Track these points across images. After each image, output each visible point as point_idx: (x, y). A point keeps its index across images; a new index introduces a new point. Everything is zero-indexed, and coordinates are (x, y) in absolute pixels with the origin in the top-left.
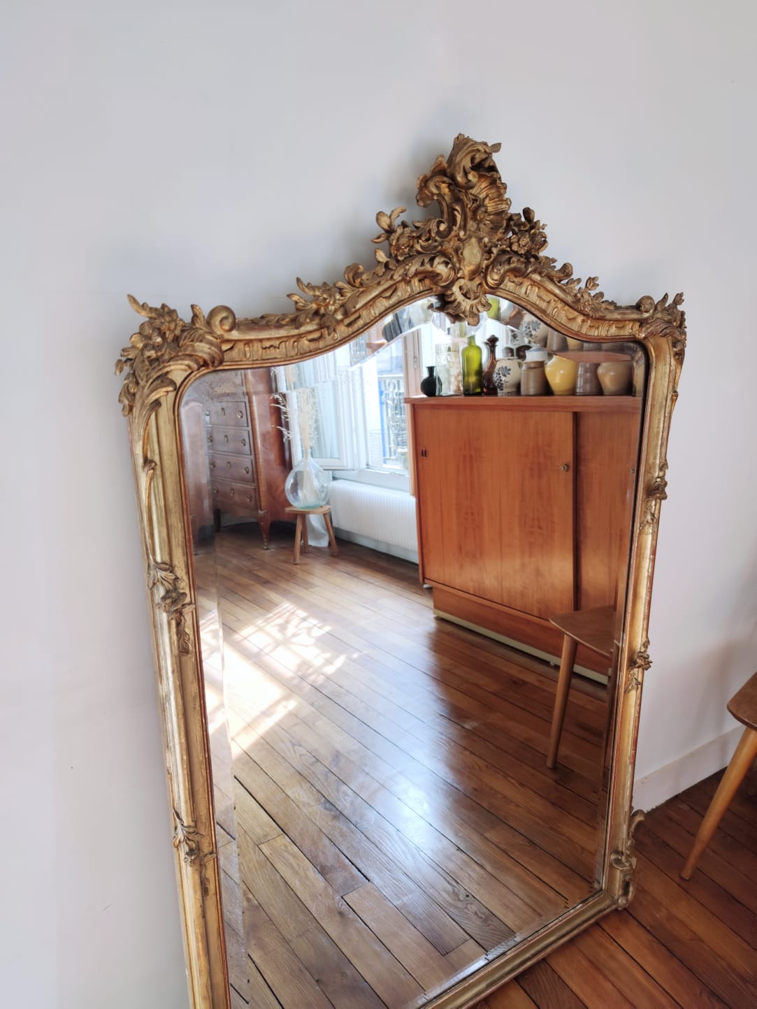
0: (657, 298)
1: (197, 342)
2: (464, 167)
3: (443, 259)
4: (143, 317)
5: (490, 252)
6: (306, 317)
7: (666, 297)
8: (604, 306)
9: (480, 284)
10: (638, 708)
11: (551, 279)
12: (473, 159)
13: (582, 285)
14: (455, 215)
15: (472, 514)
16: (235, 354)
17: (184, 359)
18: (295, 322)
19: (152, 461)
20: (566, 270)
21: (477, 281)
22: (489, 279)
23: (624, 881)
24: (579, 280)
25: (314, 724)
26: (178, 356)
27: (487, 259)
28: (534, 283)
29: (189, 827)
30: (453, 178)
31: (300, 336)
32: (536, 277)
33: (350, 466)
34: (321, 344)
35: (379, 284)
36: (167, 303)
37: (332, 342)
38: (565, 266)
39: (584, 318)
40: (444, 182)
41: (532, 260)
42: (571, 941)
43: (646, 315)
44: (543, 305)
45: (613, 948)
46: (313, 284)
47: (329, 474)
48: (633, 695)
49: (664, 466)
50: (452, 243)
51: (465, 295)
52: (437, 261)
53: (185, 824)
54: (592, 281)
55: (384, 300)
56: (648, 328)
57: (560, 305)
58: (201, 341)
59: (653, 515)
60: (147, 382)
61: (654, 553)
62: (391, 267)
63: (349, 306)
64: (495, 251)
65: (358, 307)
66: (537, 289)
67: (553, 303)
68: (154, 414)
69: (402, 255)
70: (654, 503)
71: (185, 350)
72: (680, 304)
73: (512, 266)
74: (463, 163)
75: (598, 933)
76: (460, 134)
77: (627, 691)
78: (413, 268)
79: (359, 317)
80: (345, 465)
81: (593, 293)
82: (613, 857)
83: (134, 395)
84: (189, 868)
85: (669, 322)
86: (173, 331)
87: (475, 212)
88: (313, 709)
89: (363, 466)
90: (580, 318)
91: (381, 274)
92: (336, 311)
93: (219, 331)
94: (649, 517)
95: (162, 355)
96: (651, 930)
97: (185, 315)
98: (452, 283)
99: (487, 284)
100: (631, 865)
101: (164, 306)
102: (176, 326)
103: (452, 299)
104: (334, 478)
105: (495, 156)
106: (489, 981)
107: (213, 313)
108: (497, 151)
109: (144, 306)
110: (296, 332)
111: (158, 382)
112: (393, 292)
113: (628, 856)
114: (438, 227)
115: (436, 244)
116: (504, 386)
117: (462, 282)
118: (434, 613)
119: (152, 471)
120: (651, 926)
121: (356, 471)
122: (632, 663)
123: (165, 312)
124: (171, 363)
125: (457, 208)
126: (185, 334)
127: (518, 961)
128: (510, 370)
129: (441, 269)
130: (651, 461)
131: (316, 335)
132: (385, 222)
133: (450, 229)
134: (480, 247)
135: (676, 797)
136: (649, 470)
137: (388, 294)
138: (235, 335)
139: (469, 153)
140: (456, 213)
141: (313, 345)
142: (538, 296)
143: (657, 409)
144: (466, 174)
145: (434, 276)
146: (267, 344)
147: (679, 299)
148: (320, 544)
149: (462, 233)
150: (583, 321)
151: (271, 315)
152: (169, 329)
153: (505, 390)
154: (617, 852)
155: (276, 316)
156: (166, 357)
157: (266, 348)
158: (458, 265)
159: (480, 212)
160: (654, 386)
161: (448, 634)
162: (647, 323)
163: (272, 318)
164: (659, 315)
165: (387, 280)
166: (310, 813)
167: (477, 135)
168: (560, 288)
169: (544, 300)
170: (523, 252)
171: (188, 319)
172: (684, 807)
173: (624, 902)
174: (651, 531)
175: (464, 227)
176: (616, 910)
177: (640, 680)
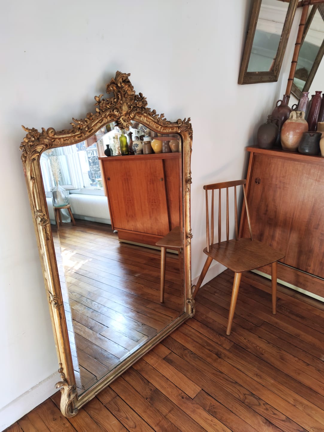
0: (183, 120)
1: (45, 139)
2: (120, 82)
3: (116, 110)
4: (27, 132)
5: (130, 107)
6: (77, 130)
7: (185, 119)
8: (167, 122)
9: (128, 117)
10: (190, 251)
11: (150, 115)
12: (122, 79)
13: (159, 116)
14: (119, 96)
15: (130, 200)
16: (55, 142)
17: (41, 145)
18: (73, 132)
19: (33, 178)
20: (154, 112)
21: (127, 116)
22: (131, 115)
23: (192, 308)
24: (158, 115)
25: (78, 285)
26: (39, 144)
27: (130, 110)
28: (145, 116)
29: (54, 295)
30: (117, 85)
31: (75, 136)
32: (145, 114)
33: (77, 188)
34: (81, 138)
35: (98, 119)
36: (34, 128)
37: (84, 138)
39: (161, 127)
40: (114, 86)
41: (143, 109)
42: (177, 329)
43: (180, 125)
44: (148, 123)
45: (190, 329)
46: (78, 119)
47: (67, 192)
48: (188, 247)
49: (190, 173)
50: (118, 105)
51: (124, 121)
52: (115, 111)
53: (53, 295)
54: (162, 115)
55: (100, 124)
56: (181, 129)
57: (153, 123)
58: (46, 139)
59: (188, 189)
60: (30, 152)
61: (190, 201)
62: (101, 113)
63: (89, 126)
64: (132, 107)
65: (92, 126)
66: (146, 118)
67: (151, 122)
68: (33, 163)
69: (104, 109)
70: (188, 185)
71: (42, 142)
72: (190, 121)
73: (138, 111)
74: (120, 80)
75: (185, 326)
76: (118, 71)
77: (186, 246)
78: (108, 113)
79: (92, 129)
80: (75, 187)
81: (163, 119)
82: (187, 301)
83: (26, 157)
84: (55, 310)
85: (187, 127)
86: (37, 136)
87: (124, 95)
88: (77, 280)
89: (83, 187)
90: (160, 127)
91: (98, 115)
92: (85, 128)
93: (51, 136)
94: (187, 190)
95: (34, 144)
96: (201, 322)
97: (40, 131)
98: (120, 118)
99: (131, 118)
100: (193, 302)
101: (33, 128)
102: (38, 134)
103: (120, 122)
104: (70, 194)
105: (129, 78)
106: (152, 344)
107: (48, 130)
108: (130, 76)
109: (27, 129)
111: (34, 152)
112: (102, 121)
113: (192, 300)
114: (114, 100)
115: (114, 105)
116: (137, 151)
117: (123, 117)
118: (119, 241)
119: (34, 181)
120: (201, 321)
121: (79, 190)
122: (187, 237)
123: (34, 130)
124: (38, 146)
125: (119, 94)
126: (41, 137)
127: (161, 337)
128: (138, 145)
129: (116, 113)
130: (186, 171)
131: (79, 136)
132: (97, 99)
133: (117, 101)
134: (127, 106)
136: (186, 174)
137: (100, 122)
138: (56, 136)
139: (121, 77)
140: (119, 95)
141: (79, 139)
142: (146, 120)
143: (186, 155)
144: (121, 84)
145: (115, 116)
146: (65, 139)
147: (189, 119)
148: (67, 221)
149: (121, 102)
150: (161, 128)
151: (65, 130)
152: (36, 136)
153: (137, 153)
154: (188, 299)
155: (67, 130)
156: (36, 144)
157: (64, 140)
158: (121, 112)
159: (126, 95)
160: (185, 147)
161: (125, 247)
162: (181, 128)
163: (66, 131)
164: (184, 125)
165: (100, 117)
166: (82, 312)
167: (123, 71)
168: (153, 117)
169: (148, 122)
170: (140, 107)
173: (192, 315)
174: (188, 194)
175: (122, 100)
176: (190, 318)
177: (190, 242)
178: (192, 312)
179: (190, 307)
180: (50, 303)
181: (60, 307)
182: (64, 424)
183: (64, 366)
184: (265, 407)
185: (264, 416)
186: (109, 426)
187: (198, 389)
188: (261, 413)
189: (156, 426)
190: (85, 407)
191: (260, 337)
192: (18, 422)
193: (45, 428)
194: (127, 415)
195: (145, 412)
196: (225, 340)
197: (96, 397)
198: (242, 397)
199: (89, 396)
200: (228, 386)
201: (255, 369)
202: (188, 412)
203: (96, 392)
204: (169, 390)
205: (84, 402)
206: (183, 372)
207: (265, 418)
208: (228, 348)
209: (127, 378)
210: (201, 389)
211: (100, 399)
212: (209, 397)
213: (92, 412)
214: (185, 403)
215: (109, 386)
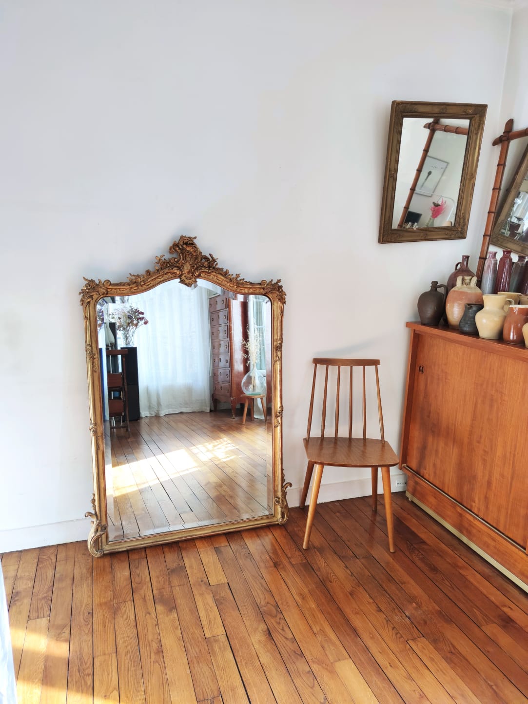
0: (268, 281)
1: (100, 288)
4: (87, 282)
5: (194, 266)
6: (132, 283)
7: (272, 280)
8: (245, 283)
9: (192, 275)
11: (222, 274)
16: (112, 292)
18: (129, 284)
19: (87, 317)
20: (227, 272)
22: (195, 274)
23: (282, 512)
24: (233, 275)
27: (193, 268)
29: (93, 423)
30: (178, 246)
31: (131, 288)
32: (214, 274)
34: (138, 290)
35: (155, 275)
36: (93, 279)
37: (142, 290)
38: (227, 270)
39: (237, 286)
40: (177, 248)
41: (211, 268)
42: (253, 529)
43: (263, 286)
44: (220, 282)
45: (269, 533)
46: (135, 274)
48: (278, 429)
49: (281, 339)
50: (181, 264)
51: (186, 278)
52: (174, 269)
54: (238, 275)
57: (226, 282)
59: (279, 357)
62: (159, 270)
63: (145, 280)
64: (195, 266)
65: (149, 281)
66: (216, 277)
71: (96, 290)
72: (280, 283)
73: (203, 270)
74: (181, 243)
76: (182, 235)
77: (276, 427)
78: (166, 271)
79: (150, 284)
81: (239, 279)
83: (84, 300)
84: (93, 438)
85: (272, 288)
87: (189, 255)
90: (235, 287)
91: (156, 272)
92: (141, 282)
93: (106, 286)
95: (91, 291)
97: (97, 282)
98: (182, 275)
99: (195, 276)
100: (283, 504)
102: (95, 284)
103: (182, 279)
105: (194, 240)
107: (105, 282)
108: (196, 238)
109: (87, 280)
110: (128, 287)
111: (89, 297)
113: (282, 500)
114: (175, 260)
117: (184, 275)
119: (86, 320)
123: (92, 281)
125: (181, 255)
126: (97, 286)
129: (176, 271)
130: (276, 337)
132: (158, 258)
134: (190, 265)
135: (337, 501)
136: (276, 341)
137: (159, 277)
138: (110, 287)
141: (135, 291)
143: (276, 319)
144: (182, 246)
145: (174, 273)
147: (279, 281)
150: (237, 288)
151: (122, 283)
152: (93, 285)
154: (278, 498)
155: (124, 283)
157: (122, 291)
158: (183, 270)
160: (274, 310)
162: (265, 288)
164: (269, 286)
165: (158, 274)
167: (188, 234)
168: (225, 277)
171: (98, 283)
172: (338, 504)
173: (281, 521)
174: (278, 363)
175: (183, 260)
176: (278, 524)
177: (280, 422)
178: (283, 516)
179: (279, 509)
180: (90, 430)
181: (99, 438)
182: (88, 560)
183: (96, 498)
184: (278, 621)
185: (268, 626)
186: (119, 575)
187: (224, 580)
188: (269, 623)
189: (157, 590)
190: (113, 555)
191: (346, 567)
192: (58, 545)
193: (73, 556)
194: (141, 573)
195: (158, 577)
196: (298, 555)
197: (127, 552)
198: (263, 603)
199: (120, 546)
200: (259, 591)
201: (306, 591)
202: (195, 592)
203: (128, 547)
204: (195, 571)
205: (113, 549)
206: (224, 563)
207: (268, 628)
208: (294, 563)
209: (166, 550)
210: (226, 582)
211: (130, 555)
212: (229, 591)
213: (115, 561)
214: (200, 585)
215: (145, 548)
